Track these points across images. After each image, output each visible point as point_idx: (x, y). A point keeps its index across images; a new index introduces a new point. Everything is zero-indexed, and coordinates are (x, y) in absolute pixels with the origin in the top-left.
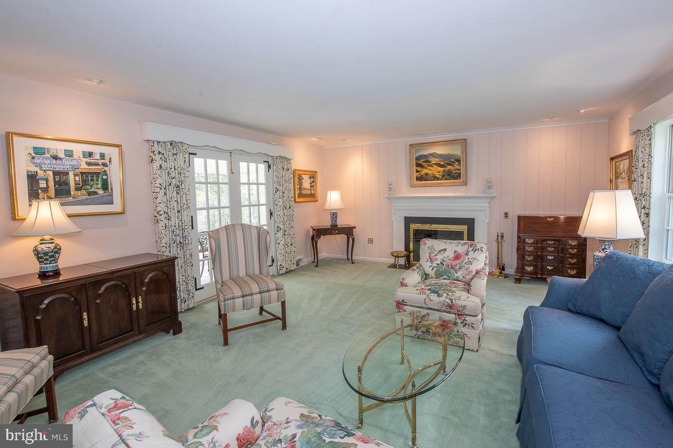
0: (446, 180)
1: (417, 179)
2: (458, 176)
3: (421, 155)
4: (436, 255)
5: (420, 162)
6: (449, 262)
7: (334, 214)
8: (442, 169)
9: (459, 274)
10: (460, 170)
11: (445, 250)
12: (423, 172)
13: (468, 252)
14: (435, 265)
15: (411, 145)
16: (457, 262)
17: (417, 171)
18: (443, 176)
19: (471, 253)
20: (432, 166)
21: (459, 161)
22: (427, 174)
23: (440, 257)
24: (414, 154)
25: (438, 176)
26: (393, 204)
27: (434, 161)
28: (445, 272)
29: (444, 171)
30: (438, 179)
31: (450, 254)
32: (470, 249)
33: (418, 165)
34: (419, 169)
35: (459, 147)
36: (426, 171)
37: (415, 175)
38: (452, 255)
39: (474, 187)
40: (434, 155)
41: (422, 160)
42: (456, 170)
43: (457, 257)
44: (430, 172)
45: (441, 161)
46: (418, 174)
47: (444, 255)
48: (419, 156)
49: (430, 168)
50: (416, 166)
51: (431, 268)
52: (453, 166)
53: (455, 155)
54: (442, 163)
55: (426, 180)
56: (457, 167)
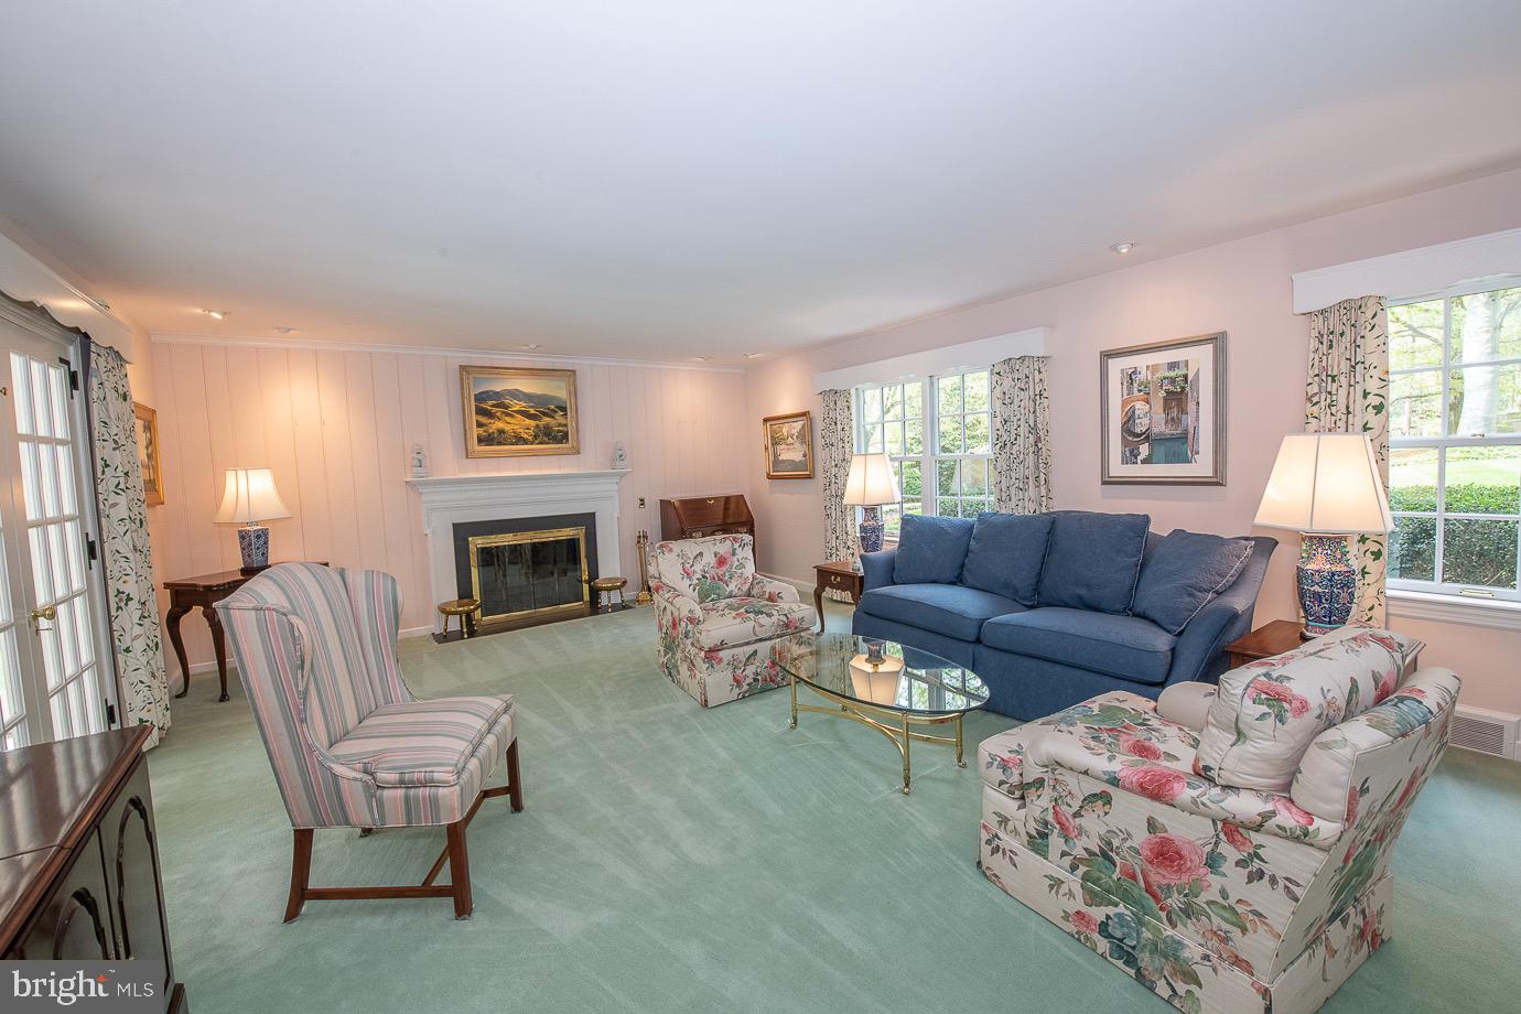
0: (541, 443)
1: (480, 441)
2: (565, 437)
3: (487, 392)
4: (692, 566)
5: (487, 405)
6: (713, 572)
7: (258, 537)
8: (532, 423)
9: (732, 587)
10: (566, 425)
11: (701, 554)
12: (494, 426)
13: (734, 550)
14: (695, 581)
15: (462, 368)
16: (724, 569)
17: (480, 425)
18: (536, 437)
19: (739, 551)
20: (511, 416)
21: (564, 409)
22: (501, 432)
23: (698, 567)
24: (472, 387)
25: (525, 436)
26: (423, 498)
27: (517, 405)
28: (713, 589)
29: (537, 426)
30: (525, 442)
31: (709, 559)
32: (736, 545)
33: (480, 411)
34: (483, 420)
35: (563, 384)
36: (500, 425)
37: (475, 432)
38: (714, 561)
39: (591, 458)
40: (515, 394)
41: (490, 403)
42: (559, 425)
43: (721, 561)
44: (507, 428)
45: (530, 407)
46: (481, 431)
47: (704, 562)
48: (483, 393)
49: (508, 419)
50: (477, 413)
51: (692, 587)
52: (553, 417)
53: (554, 398)
54: (532, 411)
55: (499, 444)
56: (562, 421)
